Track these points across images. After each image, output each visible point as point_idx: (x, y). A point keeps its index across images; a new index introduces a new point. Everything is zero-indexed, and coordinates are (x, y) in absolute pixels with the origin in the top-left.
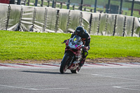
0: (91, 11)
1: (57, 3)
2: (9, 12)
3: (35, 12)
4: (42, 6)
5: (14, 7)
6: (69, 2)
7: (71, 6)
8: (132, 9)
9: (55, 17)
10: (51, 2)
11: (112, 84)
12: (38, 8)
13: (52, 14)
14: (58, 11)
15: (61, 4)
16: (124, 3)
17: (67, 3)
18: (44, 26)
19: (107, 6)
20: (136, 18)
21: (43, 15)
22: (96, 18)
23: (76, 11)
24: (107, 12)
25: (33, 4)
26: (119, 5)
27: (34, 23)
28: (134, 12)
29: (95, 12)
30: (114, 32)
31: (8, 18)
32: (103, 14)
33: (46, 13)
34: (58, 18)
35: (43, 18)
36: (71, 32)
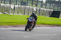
0: (14, 4)
6: (5, 1)
8: (32, 4)
11: (23, 36)
15: (1, 2)
16: (29, 1)
17: (4, 1)
19: (21, 2)
20: (34, 8)
22: (16, 8)
24: (21, 5)
26: (27, 2)
28: (33, 5)
29: (16, 5)
30: (24, 13)
32: (19, 6)
36: (6, 14)
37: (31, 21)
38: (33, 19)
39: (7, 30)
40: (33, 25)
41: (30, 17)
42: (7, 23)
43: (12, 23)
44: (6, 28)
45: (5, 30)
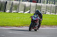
1: (56, 3)
2: (36, 6)
3: (47, 6)
4: (49, 4)
5: (38, 4)
9: (55, 8)
10: (53, 2)
12: (48, 5)
13: (54, 7)
14: (56, 6)
18: (50, 12)
21: (50, 7)
25: (46, 3)
27: (46, 11)
31: (36, 8)
33: (51, 7)
34: (56, 9)
35: (50, 9)
37: (35, 19)
38: (37, 17)
40: (38, 23)
41: (34, 15)
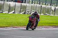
0: (55, 6)
1: (41, 3)
2: (21, 7)
4: (35, 4)
6: (46, 2)
7: (47, 4)
10: (38, 2)
12: (33, 5)
13: (39, 7)
14: (41, 6)
15: (43, 3)
22: (57, 9)
23: (49, 6)
25: (31, 3)
27: (31, 11)
29: (57, 6)
31: (21, 9)
33: (36, 7)
34: (41, 9)
35: (35, 9)
36: (47, 15)
39: (48, 30)
42: (48, 23)
43: (53, 23)
44: (46, 28)
45: (46, 30)
